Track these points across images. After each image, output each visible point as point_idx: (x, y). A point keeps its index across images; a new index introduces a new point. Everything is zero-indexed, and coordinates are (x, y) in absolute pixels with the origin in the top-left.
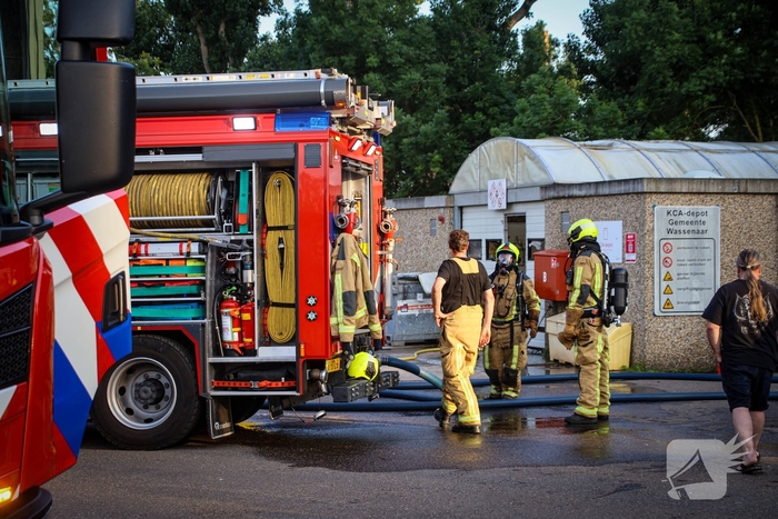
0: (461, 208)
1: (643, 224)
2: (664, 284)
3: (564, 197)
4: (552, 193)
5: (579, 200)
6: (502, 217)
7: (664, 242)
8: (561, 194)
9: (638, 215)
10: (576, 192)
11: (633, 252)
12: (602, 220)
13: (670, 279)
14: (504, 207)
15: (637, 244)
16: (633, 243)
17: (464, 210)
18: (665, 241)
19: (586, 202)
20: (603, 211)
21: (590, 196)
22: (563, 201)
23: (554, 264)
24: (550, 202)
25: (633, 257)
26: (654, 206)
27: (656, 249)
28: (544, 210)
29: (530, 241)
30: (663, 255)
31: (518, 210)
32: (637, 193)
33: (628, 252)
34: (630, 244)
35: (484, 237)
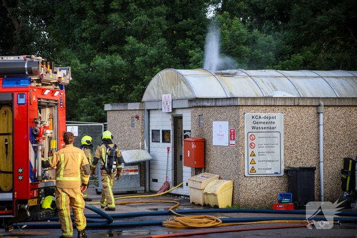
0: (149, 110)
1: (238, 124)
2: (250, 158)
3: (200, 107)
4: (194, 104)
5: (208, 109)
6: (170, 117)
7: (250, 134)
8: (199, 105)
9: (236, 119)
10: (206, 104)
11: (234, 140)
12: (219, 120)
13: (254, 155)
14: (171, 111)
15: (235, 135)
16: (234, 134)
17: (151, 112)
18: (251, 134)
19: (211, 109)
20: (219, 116)
21: (213, 106)
22: (200, 109)
23: (193, 146)
24: (193, 109)
25: (233, 142)
26: (244, 113)
27: (246, 138)
28: (190, 113)
29: (185, 131)
30: (250, 142)
31: (178, 112)
32: (235, 106)
33: (231, 140)
34: (232, 135)
35: (161, 129)
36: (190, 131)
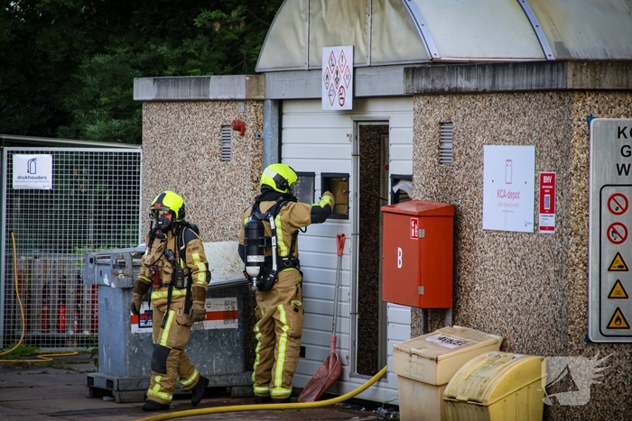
0: (279, 104)
1: (567, 156)
2: (610, 279)
3: (442, 93)
4: (423, 83)
5: (468, 100)
6: (348, 126)
7: (608, 192)
8: (438, 85)
9: (560, 136)
10: (461, 82)
11: (552, 211)
12: (505, 142)
13: (623, 268)
14: (349, 105)
15: (558, 194)
16: (552, 193)
17: (287, 109)
18: (611, 191)
19: (480, 103)
20: (506, 125)
21: (484, 92)
22: (443, 100)
23: (416, 232)
24: (422, 101)
25: (549, 220)
26: (589, 119)
27: (593, 205)
28: (411, 116)
29: (396, 180)
30: (608, 219)
31: (376, 112)
32: (558, 91)
33: (543, 211)
34: (547, 195)
35: (319, 168)
36: (409, 178)
